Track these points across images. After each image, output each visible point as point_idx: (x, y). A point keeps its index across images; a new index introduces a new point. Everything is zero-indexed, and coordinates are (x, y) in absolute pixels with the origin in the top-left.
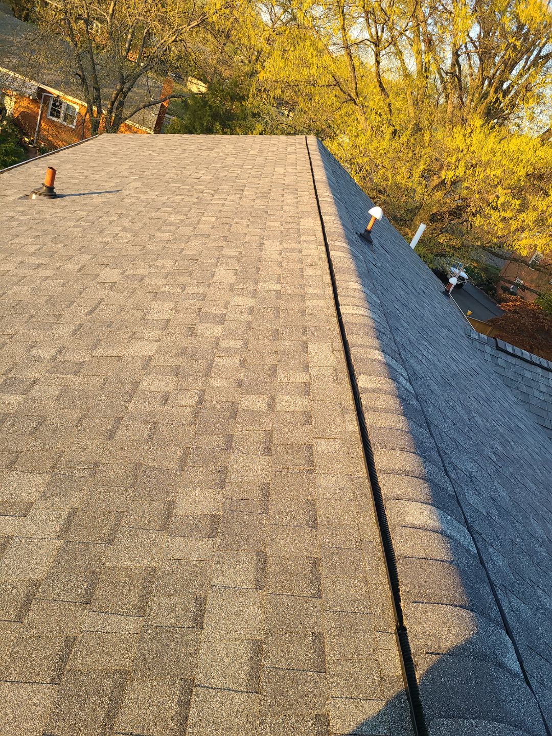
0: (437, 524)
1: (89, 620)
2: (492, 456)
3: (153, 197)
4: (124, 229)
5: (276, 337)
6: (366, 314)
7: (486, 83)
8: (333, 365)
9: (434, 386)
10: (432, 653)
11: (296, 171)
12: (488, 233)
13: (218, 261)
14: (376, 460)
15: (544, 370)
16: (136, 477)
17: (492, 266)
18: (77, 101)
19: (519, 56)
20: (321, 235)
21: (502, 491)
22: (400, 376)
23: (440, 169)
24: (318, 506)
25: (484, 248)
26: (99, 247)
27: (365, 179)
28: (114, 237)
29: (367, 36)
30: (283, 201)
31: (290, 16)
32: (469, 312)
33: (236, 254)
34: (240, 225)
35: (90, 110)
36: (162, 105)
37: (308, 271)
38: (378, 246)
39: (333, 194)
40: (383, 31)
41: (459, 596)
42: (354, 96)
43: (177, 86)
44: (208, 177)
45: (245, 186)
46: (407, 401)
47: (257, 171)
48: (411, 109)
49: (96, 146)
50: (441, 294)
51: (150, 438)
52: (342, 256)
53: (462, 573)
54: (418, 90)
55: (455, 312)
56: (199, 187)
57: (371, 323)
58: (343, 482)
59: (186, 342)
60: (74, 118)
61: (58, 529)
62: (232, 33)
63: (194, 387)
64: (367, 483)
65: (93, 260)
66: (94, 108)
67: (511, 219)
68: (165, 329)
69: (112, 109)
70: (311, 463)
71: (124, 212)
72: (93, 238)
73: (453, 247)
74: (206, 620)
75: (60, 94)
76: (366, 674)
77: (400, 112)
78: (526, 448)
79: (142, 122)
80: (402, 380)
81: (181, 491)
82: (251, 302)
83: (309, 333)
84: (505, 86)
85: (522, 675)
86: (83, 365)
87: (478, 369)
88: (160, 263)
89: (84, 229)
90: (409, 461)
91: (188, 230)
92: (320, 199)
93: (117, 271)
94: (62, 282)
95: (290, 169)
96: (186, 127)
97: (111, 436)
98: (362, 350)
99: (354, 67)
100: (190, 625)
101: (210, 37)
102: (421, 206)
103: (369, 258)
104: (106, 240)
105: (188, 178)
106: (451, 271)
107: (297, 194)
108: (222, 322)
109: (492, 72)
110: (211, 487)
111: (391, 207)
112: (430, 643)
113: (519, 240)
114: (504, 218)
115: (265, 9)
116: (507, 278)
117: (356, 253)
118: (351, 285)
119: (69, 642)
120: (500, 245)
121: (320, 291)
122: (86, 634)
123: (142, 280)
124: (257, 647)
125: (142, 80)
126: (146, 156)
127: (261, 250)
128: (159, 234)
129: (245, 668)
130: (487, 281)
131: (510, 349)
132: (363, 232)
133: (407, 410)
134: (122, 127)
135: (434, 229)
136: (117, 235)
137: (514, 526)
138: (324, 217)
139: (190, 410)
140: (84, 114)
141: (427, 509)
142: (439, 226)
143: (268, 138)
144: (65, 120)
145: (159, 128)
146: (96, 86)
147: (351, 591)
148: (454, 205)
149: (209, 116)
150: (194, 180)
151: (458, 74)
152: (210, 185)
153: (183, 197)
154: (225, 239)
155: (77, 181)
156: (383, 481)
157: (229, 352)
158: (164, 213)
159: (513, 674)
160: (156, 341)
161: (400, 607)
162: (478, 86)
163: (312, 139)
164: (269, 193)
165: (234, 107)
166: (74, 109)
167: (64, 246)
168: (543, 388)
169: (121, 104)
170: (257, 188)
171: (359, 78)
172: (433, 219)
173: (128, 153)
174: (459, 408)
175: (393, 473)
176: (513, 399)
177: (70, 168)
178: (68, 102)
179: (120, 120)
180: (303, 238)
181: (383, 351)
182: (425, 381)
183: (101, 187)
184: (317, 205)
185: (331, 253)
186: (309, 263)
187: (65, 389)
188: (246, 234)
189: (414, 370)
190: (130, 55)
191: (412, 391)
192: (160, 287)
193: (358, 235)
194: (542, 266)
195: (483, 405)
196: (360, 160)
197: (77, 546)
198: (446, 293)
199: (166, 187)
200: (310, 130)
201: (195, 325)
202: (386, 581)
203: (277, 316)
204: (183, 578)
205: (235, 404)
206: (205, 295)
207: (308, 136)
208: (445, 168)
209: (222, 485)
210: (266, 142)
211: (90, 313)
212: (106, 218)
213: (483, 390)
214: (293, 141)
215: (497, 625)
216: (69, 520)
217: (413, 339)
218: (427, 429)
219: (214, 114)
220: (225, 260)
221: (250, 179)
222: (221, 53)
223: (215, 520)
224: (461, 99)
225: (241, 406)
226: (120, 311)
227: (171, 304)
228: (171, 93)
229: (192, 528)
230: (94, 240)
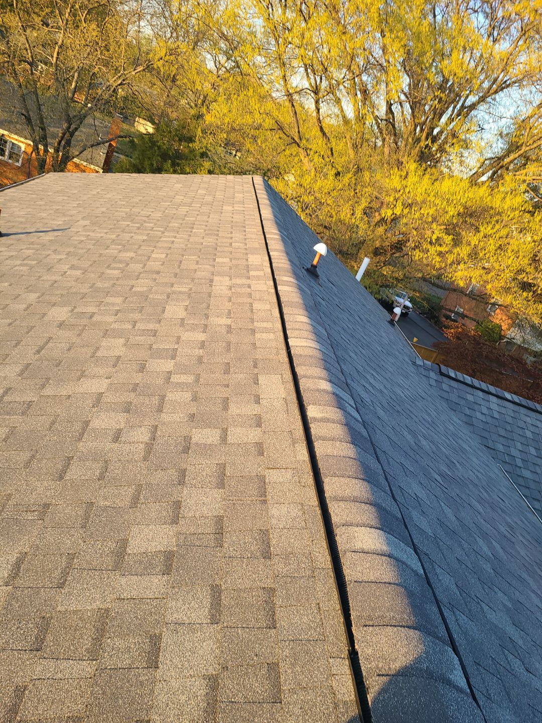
0: (385, 548)
1: (41, 668)
2: (439, 478)
3: (102, 235)
4: (73, 267)
5: (227, 371)
6: (314, 346)
7: (418, 129)
8: (283, 396)
9: (381, 413)
10: (383, 675)
11: (244, 209)
12: (427, 265)
13: (168, 297)
14: (327, 487)
15: (484, 394)
16: (87, 517)
17: (434, 296)
18: (22, 140)
19: (446, 106)
20: (269, 270)
21: (449, 512)
22: (347, 405)
23: (381, 207)
24: (271, 536)
25: (424, 279)
26: (47, 285)
27: (311, 216)
28: (62, 275)
29: (307, 85)
30: (232, 238)
31: (233, 64)
32: (415, 339)
33: (187, 290)
34: (190, 262)
35: (36, 148)
36: (110, 144)
37: (257, 306)
38: (326, 280)
39: (280, 231)
40: (321, 81)
41: (407, 617)
42: (297, 139)
43: (125, 126)
44: (158, 215)
45: (194, 224)
46: (354, 429)
47: (205, 209)
48: (351, 153)
49: (43, 184)
50: (387, 323)
51: (101, 477)
52: (289, 290)
53: (410, 594)
54: (357, 135)
55: (400, 340)
56: (148, 225)
57: (318, 354)
58: (295, 512)
59: (138, 378)
60: (20, 156)
61: (6, 575)
62: (178, 77)
63: (146, 423)
64: (318, 511)
65: (41, 299)
66: (40, 147)
67: (447, 252)
68: (116, 366)
69: (59, 148)
70: (264, 494)
71: (72, 250)
72: (40, 277)
73: (396, 278)
74: (161, 659)
75: (6, 133)
76: (321, 701)
77: (341, 155)
78: (471, 468)
79: (91, 161)
80: (349, 409)
81: (135, 529)
82: (202, 337)
83: (260, 365)
84: (435, 132)
85: (468, 690)
86: (31, 405)
87: (423, 394)
88: (110, 300)
89: (32, 267)
90: (358, 488)
91: (136, 267)
92: (267, 236)
93: (66, 309)
94: (9, 321)
95: (238, 207)
96: (134, 166)
97: (61, 478)
98: (311, 380)
99: (296, 113)
100: (144, 665)
101: (155, 80)
102: (365, 241)
103: (316, 291)
104: (54, 278)
105: (137, 216)
106: (396, 301)
107: (245, 231)
108: (173, 358)
109: (423, 119)
110: (165, 523)
111: (336, 243)
112: (380, 666)
113: (455, 272)
114: (441, 252)
115: (209, 56)
116: (447, 307)
117: (303, 287)
118: (298, 319)
119: (20, 691)
120: (439, 277)
121: (269, 325)
122: (37, 682)
123: (91, 317)
124: (213, 683)
125: (89, 120)
126: (94, 195)
127: (211, 286)
128: (108, 271)
129: (201, 704)
130: (429, 310)
131: (452, 374)
132: (309, 266)
133: (355, 438)
134: (70, 166)
135: (378, 262)
136: (65, 272)
137: (460, 545)
138: (271, 253)
139: (142, 446)
140: (30, 153)
141: (376, 533)
142: (382, 259)
143: (216, 177)
144: (10, 158)
145: (108, 167)
146: (42, 126)
147: (305, 619)
148: (395, 239)
149: (158, 155)
150: (144, 218)
151: (391, 121)
152: (158, 223)
153: (132, 235)
154: (176, 275)
155: (23, 220)
156: (333, 508)
157: (181, 386)
158: (113, 251)
159: (461, 691)
160: (107, 378)
161: (352, 632)
162: (411, 132)
163: (258, 179)
164: (218, 231)
165: (182, 147)
166: (19, 147)
167: (10, 285)
168: (485, 410)
169: (68, 143)
170: (206, 226)
171: (301, 122)
172: (377, 252)
173: (76, 191)
174: (406, 433)
175: (343, 499)
176: (458, 421)
177: (16, 207)
178: (13, 141)
179: (66, 159)
180: (252, 273)
181: (330, 381)
182: (372, 408)
183: (49, 225)
184: (264, 242)
185: (279, 288)
186: (258, 298)
187: (13, 430)
188: (196, 270)
189: (361, 398)
190: (76, 96)
191: (359, 419)
192: (110, 324)
193: (305, 270)
194: (478, 296)
195: (428, 428)
196: (305, 198)
197: (26, 592)
198: (391, 322)
199: (115, 225)
200: (256, 170)
201: (146, 361)
202: (338, 607)
203: (228, 350)
204: (136, 617)
205: (187, 439)
206: (156, 331)
207: (254, 176)
208: (385, 206)
209: (175, 521)
210: (214, 182)
211: (38, 352)
212: (53, 256)
213: (429, 415)
214: (240, 180)
215: (444, 643)
216: (17, 565)
217: (360, 369)
218: (374, 456)
219: (162, 154)
220: (174, 296)
221: (199, 217)
222: (168, 96)
223: (169, 556)
224: (396, 144)
225: (194, 440)
226: (69, 350)
227: (122, 341)
228: (119, 133)
229: (146, 566)
230: (42, 278)
